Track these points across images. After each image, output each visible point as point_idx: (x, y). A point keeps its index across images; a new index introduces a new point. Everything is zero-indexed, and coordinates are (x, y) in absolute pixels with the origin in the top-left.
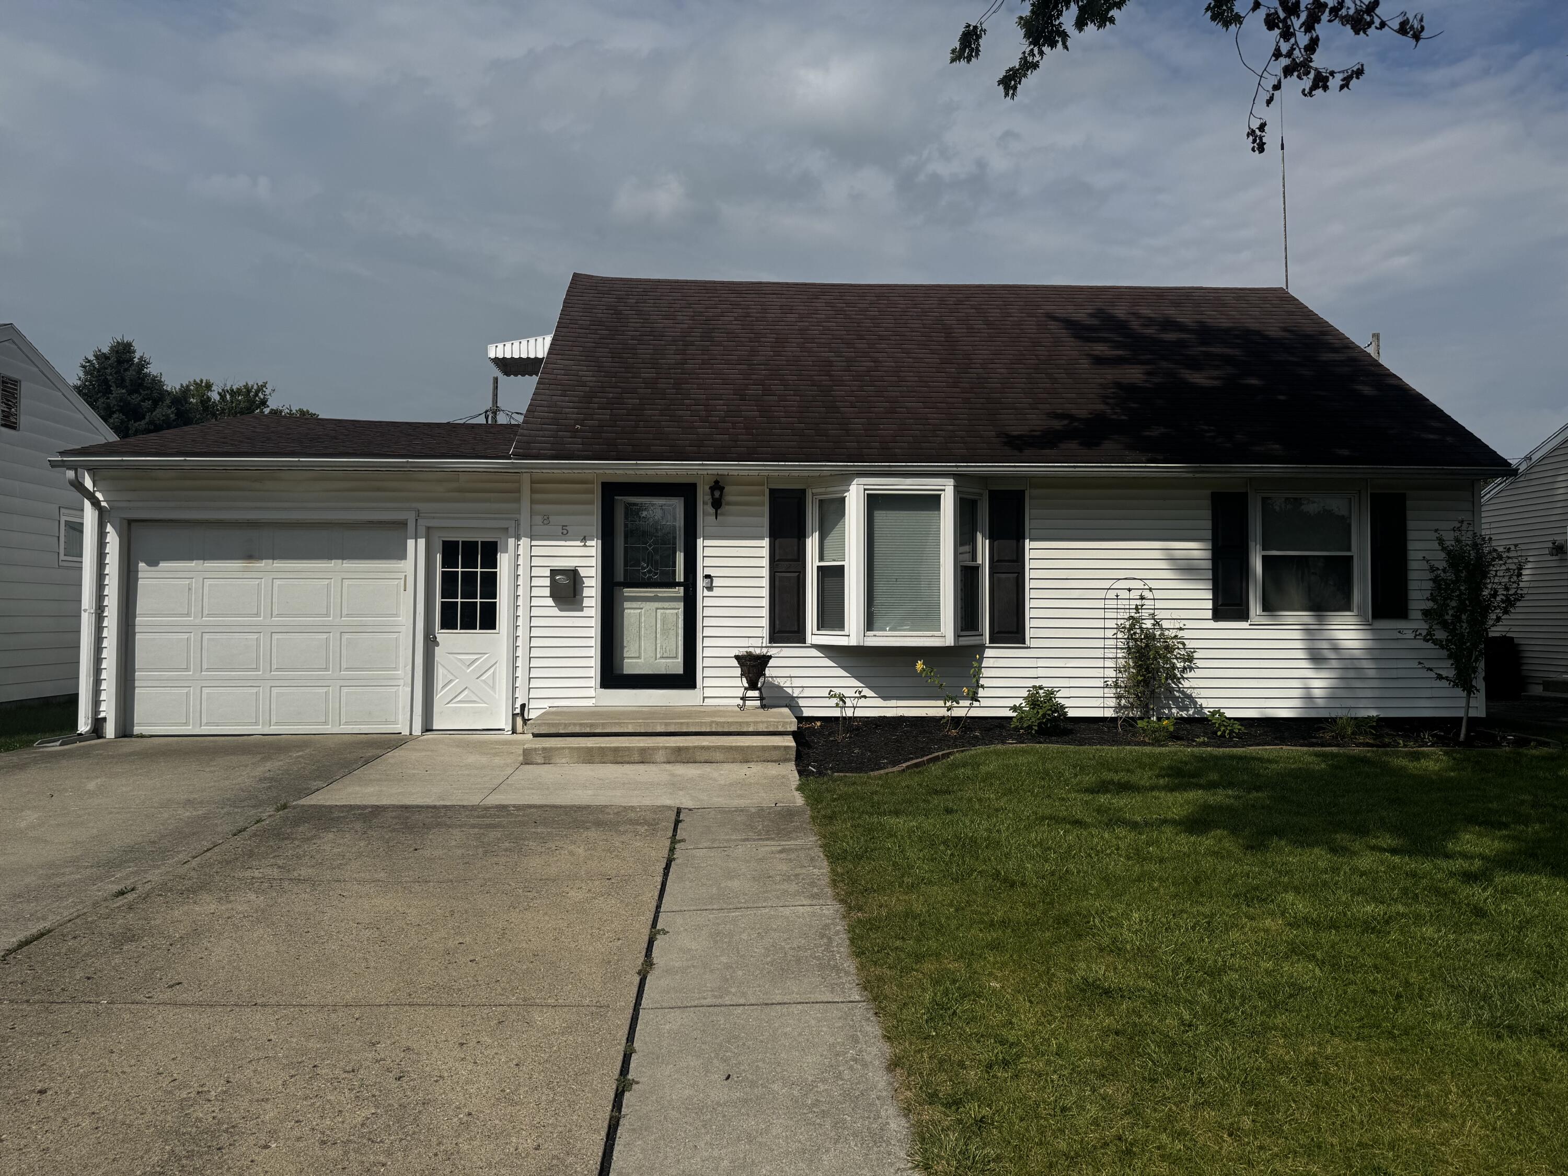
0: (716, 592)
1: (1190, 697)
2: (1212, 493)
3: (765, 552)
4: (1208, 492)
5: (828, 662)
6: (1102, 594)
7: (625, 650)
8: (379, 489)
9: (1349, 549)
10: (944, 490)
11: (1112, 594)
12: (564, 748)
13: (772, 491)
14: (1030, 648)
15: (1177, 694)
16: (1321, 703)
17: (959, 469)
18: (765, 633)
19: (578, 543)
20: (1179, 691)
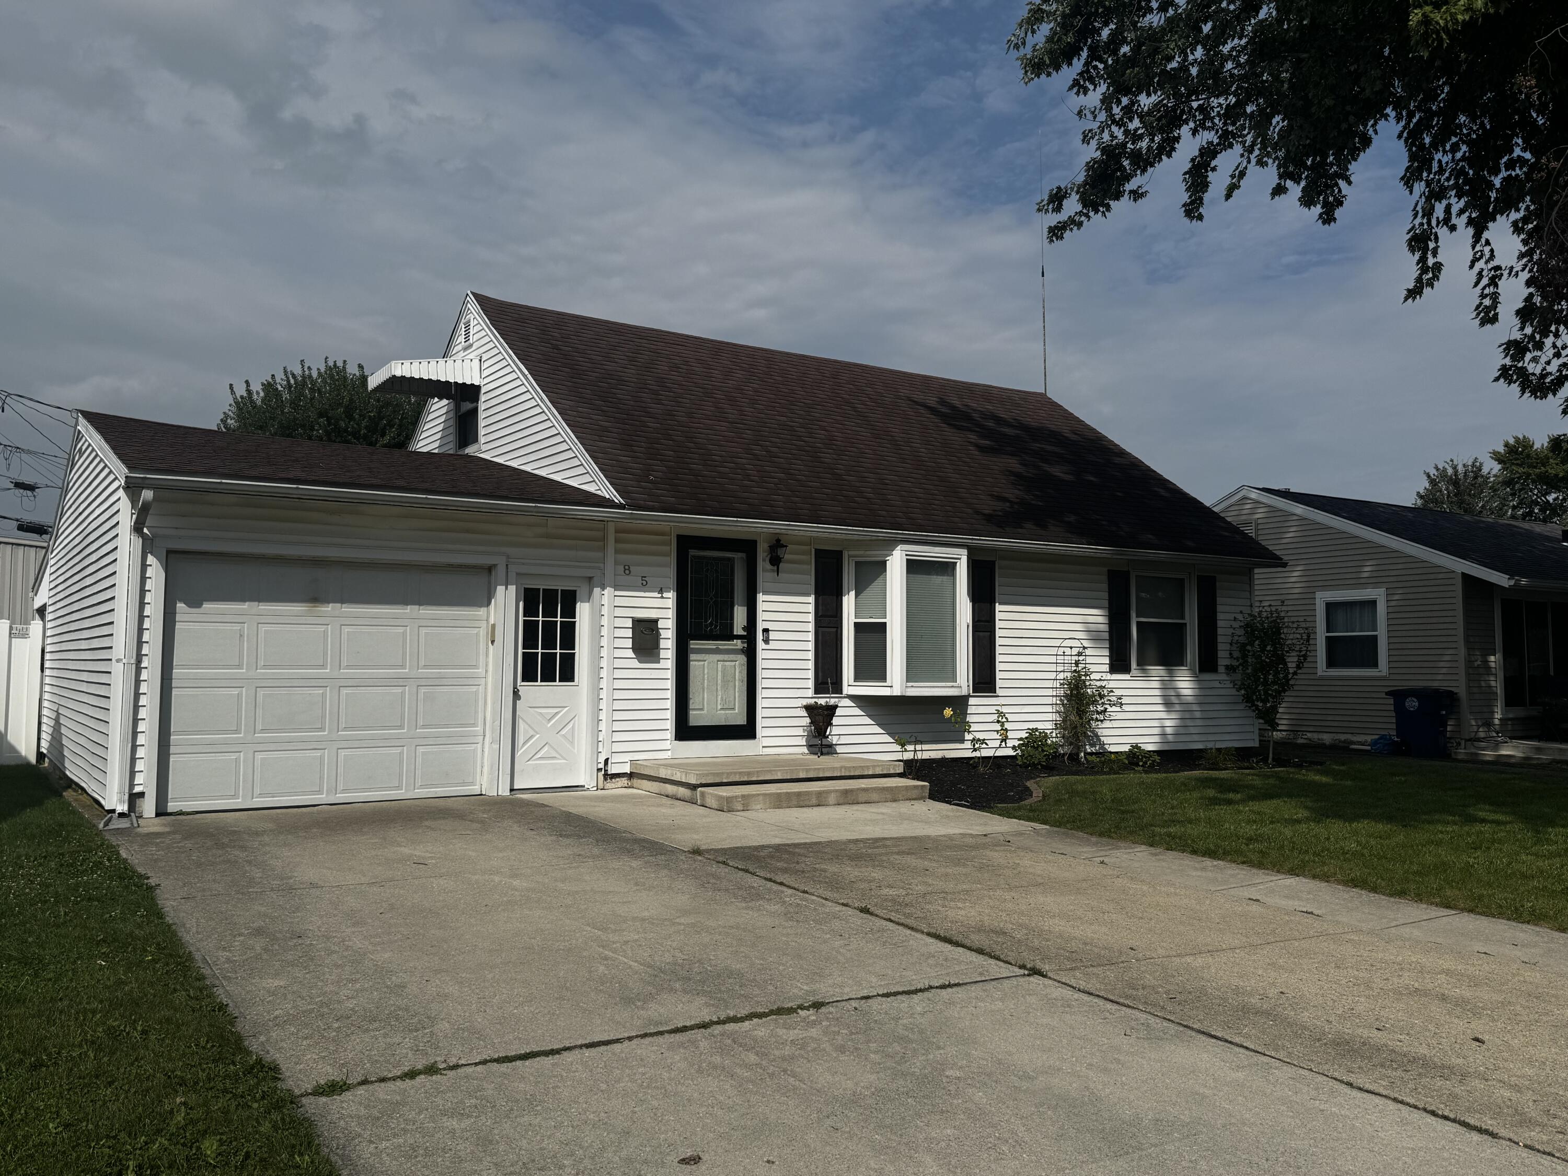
0: (772, 645)
1: (1097, 736)
2: (1108, 570)
3: (811, 608)
4: (1106, 569)
5: (858, 711)
6: (1054, 651)
7: (691, 702)
8: (468, 531)
9: (1183, 617)
10: (960, 559)
11: (1060, 651)
12: (758, 795)
13: (818, 552)
14: (998, 696)
15: (1089, 734)
16: (1170, 738)
17: (974, 541)
18: (811, 684)
19: (656, 595)
20: (1090, 731)
